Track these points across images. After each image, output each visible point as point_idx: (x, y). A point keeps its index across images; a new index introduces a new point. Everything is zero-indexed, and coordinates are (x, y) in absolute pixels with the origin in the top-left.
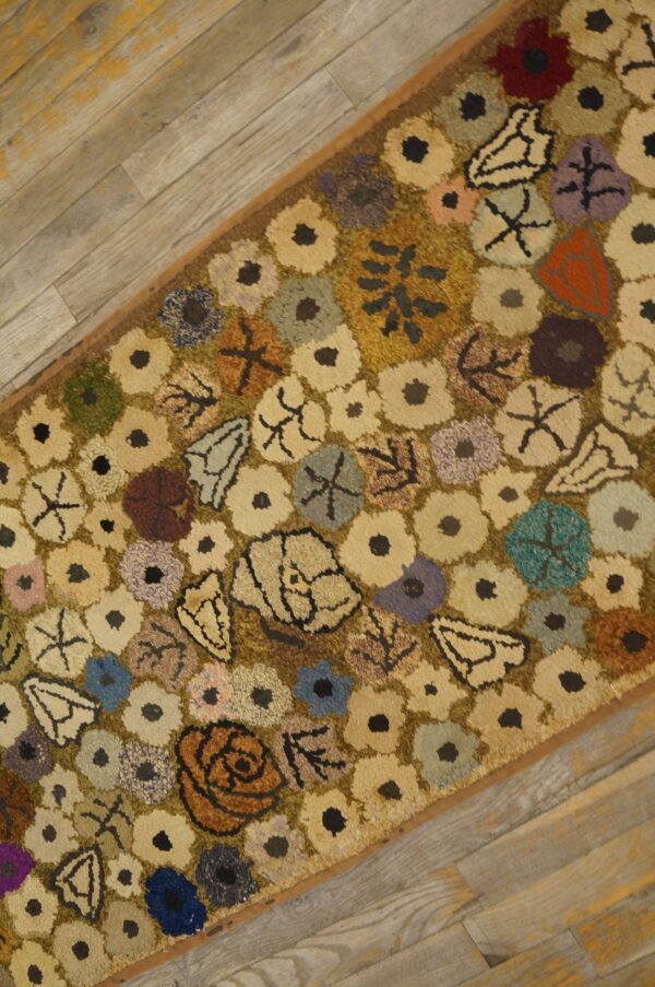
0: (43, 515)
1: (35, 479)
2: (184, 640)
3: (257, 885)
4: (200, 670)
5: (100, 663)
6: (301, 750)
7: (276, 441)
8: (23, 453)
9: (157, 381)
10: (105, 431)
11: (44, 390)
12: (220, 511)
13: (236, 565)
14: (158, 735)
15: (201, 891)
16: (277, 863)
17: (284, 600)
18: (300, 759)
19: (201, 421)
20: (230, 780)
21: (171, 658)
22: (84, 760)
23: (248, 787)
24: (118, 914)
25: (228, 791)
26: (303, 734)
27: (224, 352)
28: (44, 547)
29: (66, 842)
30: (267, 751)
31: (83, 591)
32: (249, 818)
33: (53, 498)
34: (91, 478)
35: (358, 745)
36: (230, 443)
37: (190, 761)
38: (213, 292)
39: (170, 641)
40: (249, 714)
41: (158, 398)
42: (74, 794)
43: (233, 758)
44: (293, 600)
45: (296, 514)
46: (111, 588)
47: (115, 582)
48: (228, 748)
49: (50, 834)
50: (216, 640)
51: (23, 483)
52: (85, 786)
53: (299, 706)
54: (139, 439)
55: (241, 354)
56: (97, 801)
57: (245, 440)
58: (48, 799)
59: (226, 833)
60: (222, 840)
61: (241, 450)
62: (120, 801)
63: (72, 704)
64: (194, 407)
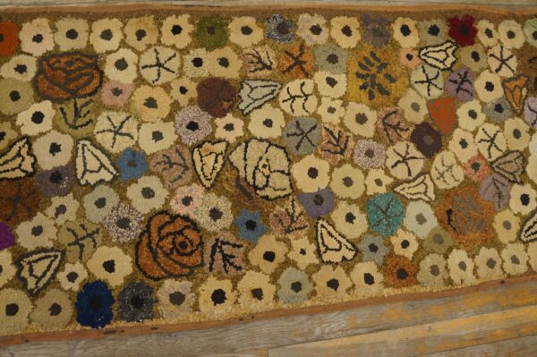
0: (151, 66)
1: (157, 48)
2: (190, 166)
3: (152, 315)
4: (189, 184)
5: (134, 153)
6: (222, 251)
7: (290, 102)
8: (160, 33)
9: (249, 44)
10: (209, 49)
11: (191, 13)
12: (245, 116)
13: (239, 144)
14: (144, 206)
15: (116, 306)
16: (173, 307)
17: (254, 173)
18: (218, 256)
19: (259, 73)
20: (171, 250)
21: (177, 171)
22: (89, 200)
23: (179, 259)
24: (52, 296)
25: (167, 255)
26: (228, 243)
27: (286, 52)
28: (140, 81)
29: (45, 240)
30: (201, 243)
31: (150, 113)
32: (170, 275)
33: (162, 61)
34: (189, 65)
35: (254, 262)
36: (267, 90)
37: (154, 229)
38: (296, 27)
39: (182, 162)
40: (203, 220)
41: (245, 51)
42: (70, 214)
43: (180, 239)
44: (259, 175)
45: (281, 138)
46: (165, 120)
47: (170, 118)
48: (180, 233)
49: (37, 231)
50: (208, 174)
51: (149, 46)
52: (81, 213)
53: (234, 228)
54: (224, 62)
55: (293, 58)
56: (82, 226)
57: (275, 93)
58: (51, 211)
59: (152, 278)
60: (147, 281)
61: (271, 96)
62: (97, 231)
63: (102, 165)
64: (260, 66)
